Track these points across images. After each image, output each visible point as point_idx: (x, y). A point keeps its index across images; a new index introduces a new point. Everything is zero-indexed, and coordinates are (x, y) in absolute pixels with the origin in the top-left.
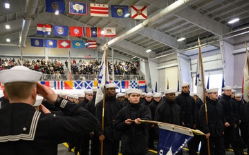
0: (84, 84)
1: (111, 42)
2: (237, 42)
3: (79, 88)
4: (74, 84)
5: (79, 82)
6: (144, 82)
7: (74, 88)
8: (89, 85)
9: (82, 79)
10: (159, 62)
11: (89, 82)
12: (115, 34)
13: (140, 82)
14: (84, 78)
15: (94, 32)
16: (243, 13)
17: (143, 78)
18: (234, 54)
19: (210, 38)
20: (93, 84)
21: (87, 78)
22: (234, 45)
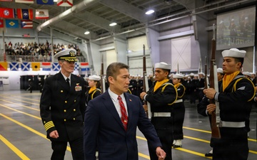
0: (20, 66)
1: (47, 23)
2: (161, 29)
3: (14, 70)
4: (9, 66)
5: (14, 64)
6: (87, 64)
7: (9, 69)
8: (26, 67)
9: (18, 61)
10: (100, 44)
11: (25, 64)
12: (48, 16)
13: (82, 64)
14: (21, 59)
15: (25, 14)
16: (159, 5)
17: (85, 60)
18: (160, 41)
19: (137, 25)
20: (31, 66)
21: (23, 59)
22: (160, 32)
